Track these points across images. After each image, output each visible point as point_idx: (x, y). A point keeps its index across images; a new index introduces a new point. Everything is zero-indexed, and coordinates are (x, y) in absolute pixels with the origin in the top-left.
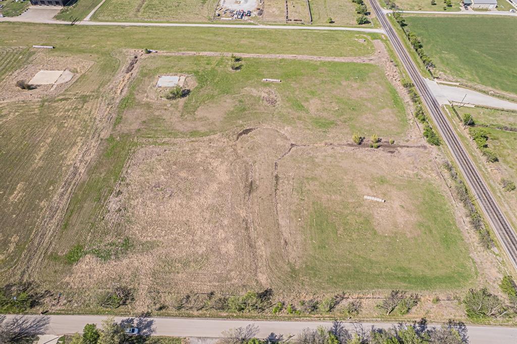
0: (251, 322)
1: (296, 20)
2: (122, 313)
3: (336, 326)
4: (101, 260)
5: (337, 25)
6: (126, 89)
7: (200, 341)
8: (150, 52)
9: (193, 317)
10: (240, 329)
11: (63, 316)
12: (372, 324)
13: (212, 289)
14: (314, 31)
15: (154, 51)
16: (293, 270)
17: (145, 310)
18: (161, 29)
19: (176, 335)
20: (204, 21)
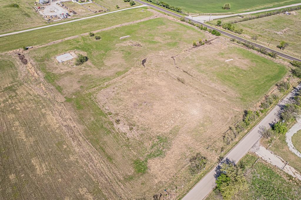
0: (258, 126)
1: (100, 11)
2: (210, 168)
3: (280, 106)
4: (161, 156)
5: (121, 8)
6: (38, 72)
7: (254, 148)
8: (27, 49)
9: (238, 142)
10: (259, 131)
11: (184, 198)
12: (286, 98)
13: (228, 126)
14: (115, 13)
15: (30, 47)
16: (242, 99)
17: (217, 157)
18: (17, 36)
19: (244, 154)
20: (43, 24)
